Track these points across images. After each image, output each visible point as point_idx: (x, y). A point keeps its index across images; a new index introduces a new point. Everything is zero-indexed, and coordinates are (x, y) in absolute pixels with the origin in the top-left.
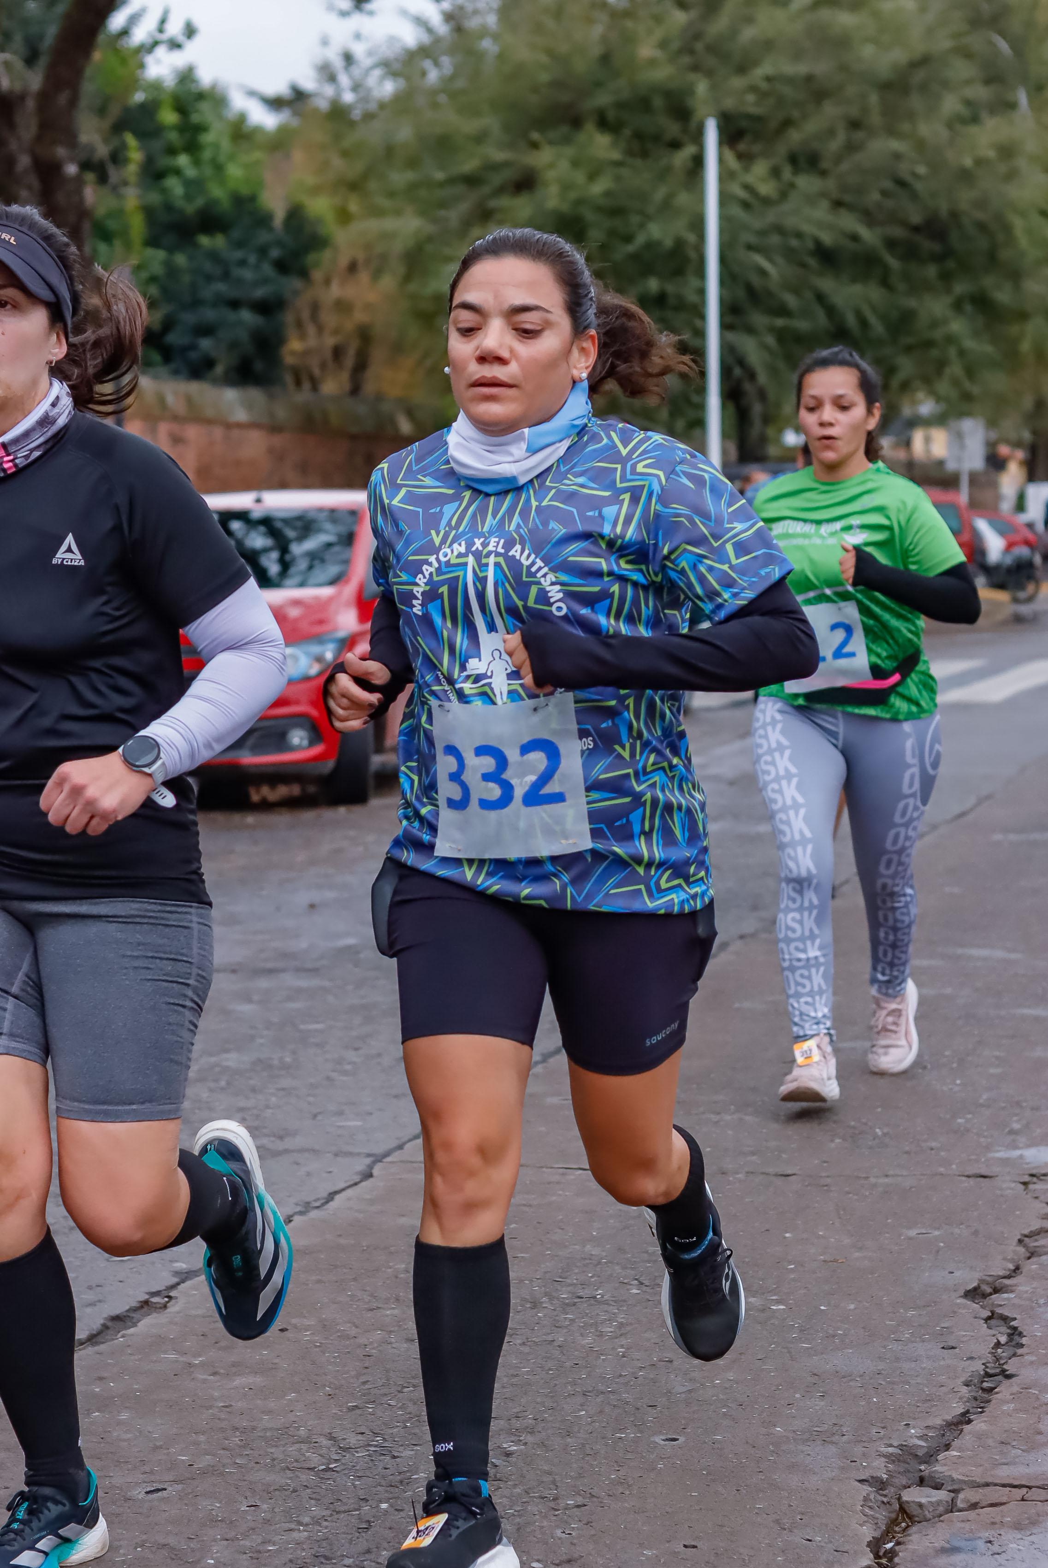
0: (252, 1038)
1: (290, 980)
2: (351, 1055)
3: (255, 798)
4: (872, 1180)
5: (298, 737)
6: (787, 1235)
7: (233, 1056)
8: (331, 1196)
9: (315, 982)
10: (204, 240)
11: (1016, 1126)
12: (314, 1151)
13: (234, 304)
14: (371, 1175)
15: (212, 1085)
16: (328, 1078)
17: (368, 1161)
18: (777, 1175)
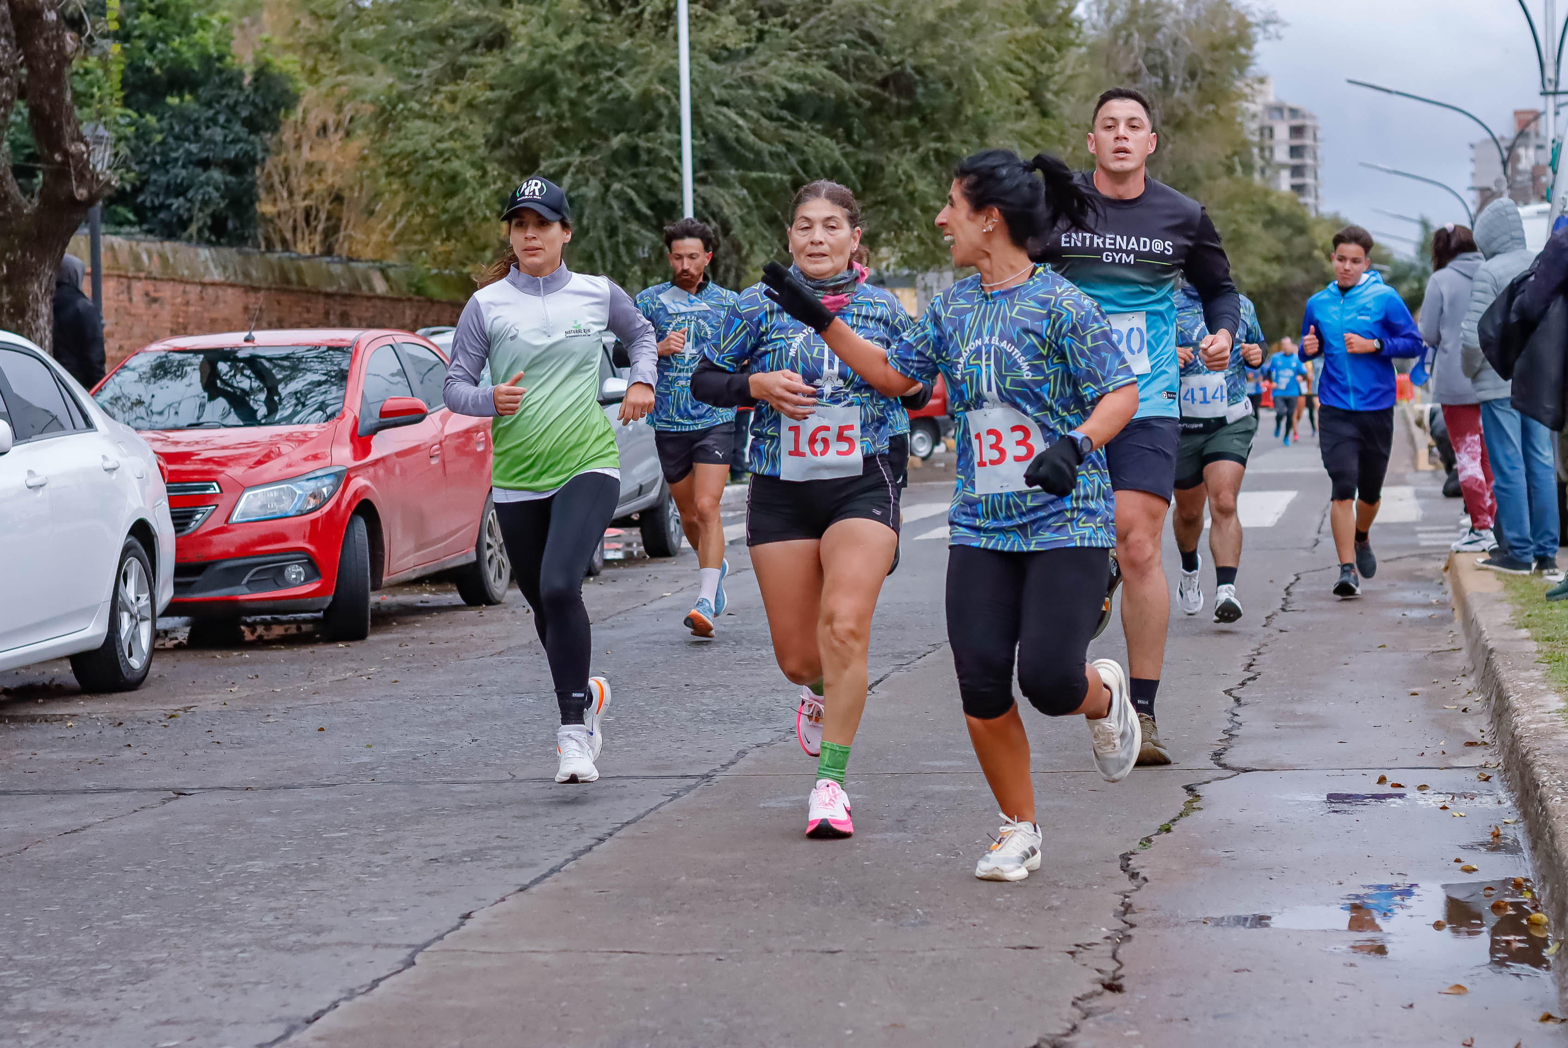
0: (277, 847)
1: (309, 795)
2: (378, 859)
3: (249, 636)
4: (920, 954)
5: (294, 571)
6: (842, 1004)
7: (259, 863)
8: (376, 983)
9: (333, 795)
10: (173, 101)
11: (1056, 903)
12: (351, 944)
13: (205, 164)
14: (414, 964)
15: (241, 889)
16: (358, 879)
17: (409, 951)
18: (823, 952)
